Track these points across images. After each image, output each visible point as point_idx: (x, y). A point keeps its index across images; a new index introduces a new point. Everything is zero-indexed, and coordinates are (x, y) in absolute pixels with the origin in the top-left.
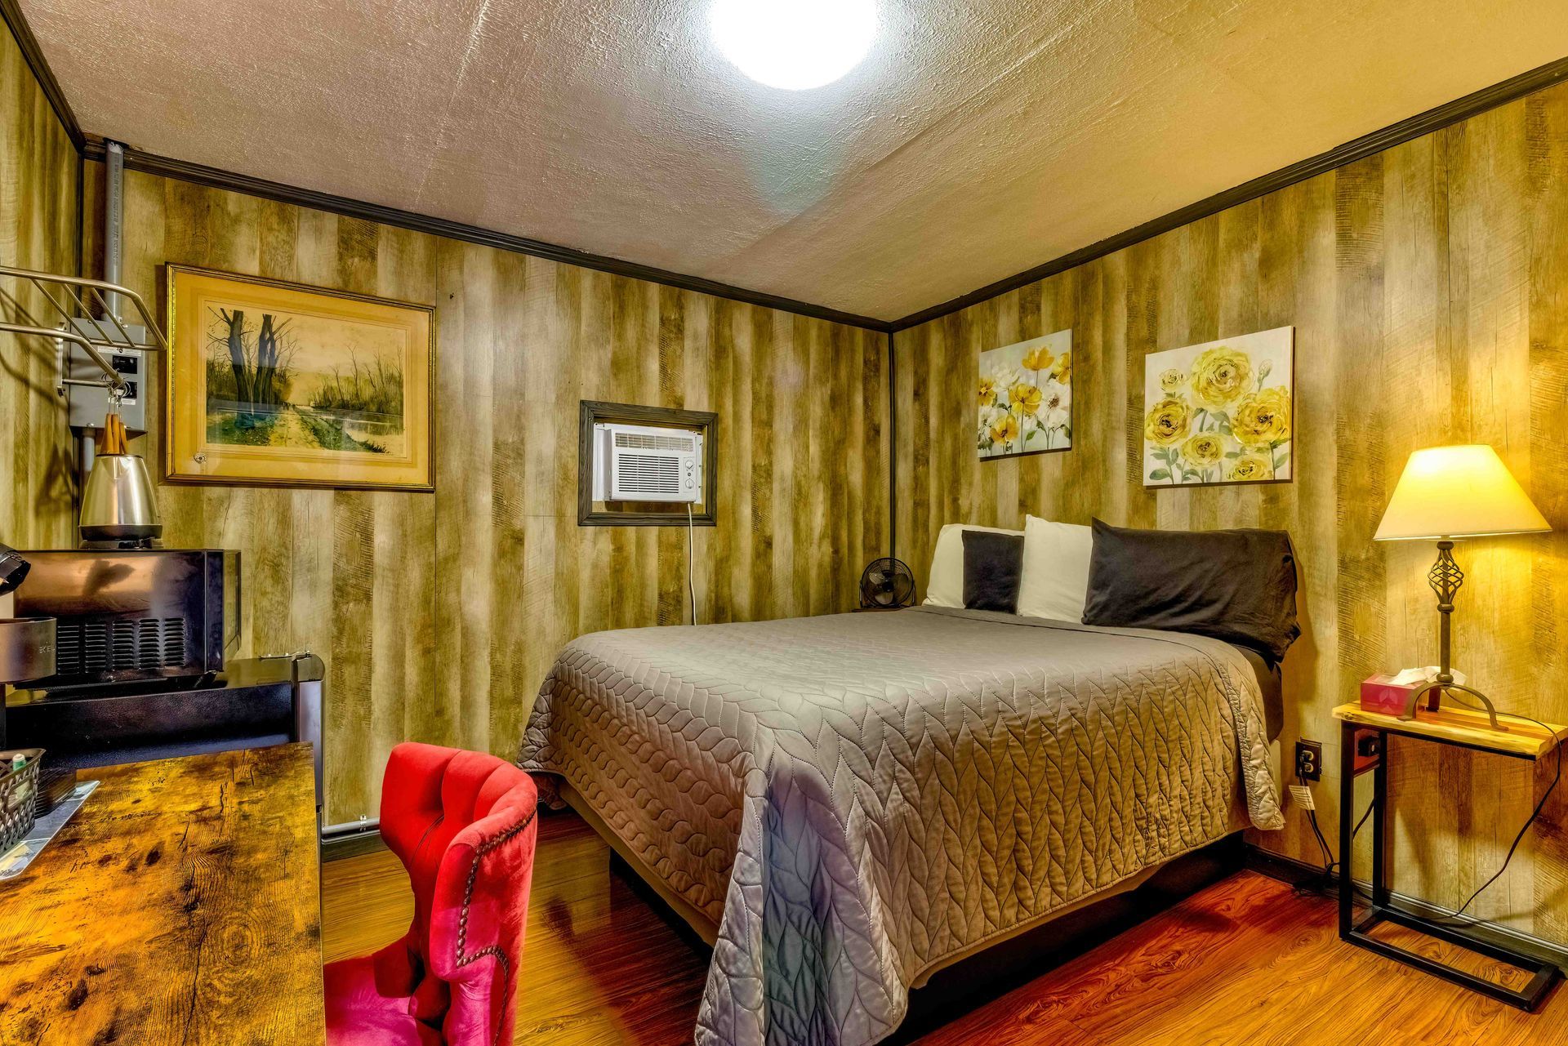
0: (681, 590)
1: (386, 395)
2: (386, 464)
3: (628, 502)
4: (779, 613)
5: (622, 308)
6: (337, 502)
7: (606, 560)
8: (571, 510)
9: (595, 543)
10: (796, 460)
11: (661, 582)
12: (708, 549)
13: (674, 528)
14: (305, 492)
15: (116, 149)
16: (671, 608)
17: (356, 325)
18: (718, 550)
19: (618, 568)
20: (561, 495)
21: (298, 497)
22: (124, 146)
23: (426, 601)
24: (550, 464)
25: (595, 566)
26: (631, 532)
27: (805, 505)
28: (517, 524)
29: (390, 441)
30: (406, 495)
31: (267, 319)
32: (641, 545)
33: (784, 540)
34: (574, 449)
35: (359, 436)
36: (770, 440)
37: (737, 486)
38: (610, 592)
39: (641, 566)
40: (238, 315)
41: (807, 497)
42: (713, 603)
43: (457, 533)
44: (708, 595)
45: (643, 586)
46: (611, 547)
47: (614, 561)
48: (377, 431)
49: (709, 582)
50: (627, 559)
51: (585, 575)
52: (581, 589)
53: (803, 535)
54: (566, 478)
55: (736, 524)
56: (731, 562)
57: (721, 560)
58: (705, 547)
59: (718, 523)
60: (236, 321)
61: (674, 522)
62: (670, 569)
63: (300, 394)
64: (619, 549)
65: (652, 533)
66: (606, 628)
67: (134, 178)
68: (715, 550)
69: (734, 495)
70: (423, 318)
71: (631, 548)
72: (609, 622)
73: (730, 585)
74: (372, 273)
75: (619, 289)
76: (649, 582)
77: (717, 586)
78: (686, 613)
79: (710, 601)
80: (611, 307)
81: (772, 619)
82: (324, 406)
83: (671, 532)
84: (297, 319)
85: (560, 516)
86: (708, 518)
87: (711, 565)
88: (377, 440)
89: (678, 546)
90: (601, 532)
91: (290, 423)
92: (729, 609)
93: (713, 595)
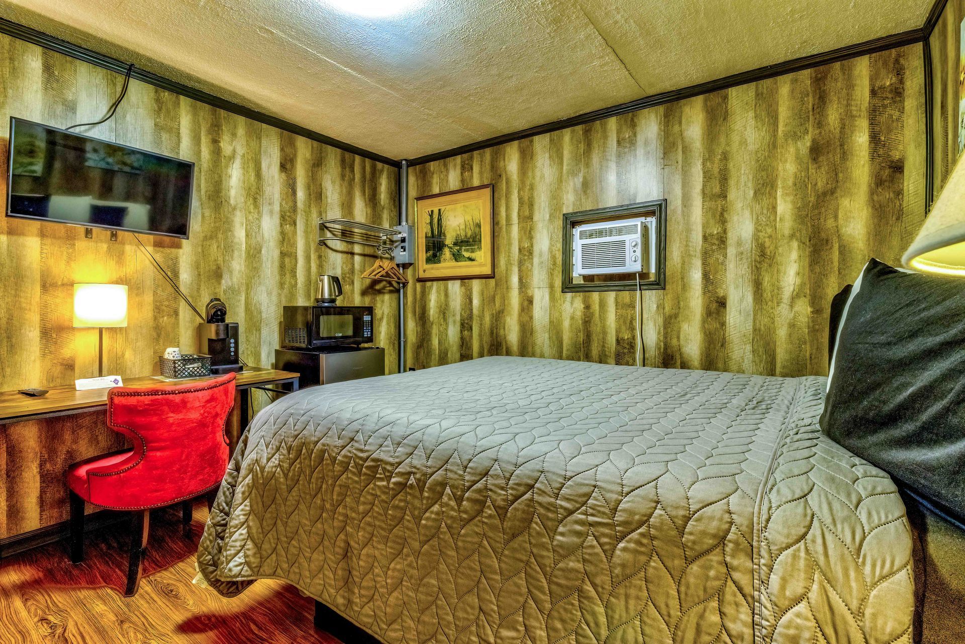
0: (634, 337)
1: (475, 233)
2: (476, 266)
3: (598, 275)
4: (733, 366)
5: (589, 145)
6: (462, 285)
7: (579, 314)
8: (558, 283)
9: (572, 304)
10: (757, 223)
11: (618, 331)
12: (658, 307)
13: (627, 292)
14: (452, 282)
15: (404, 162)
16: (626, 351)
17: (466, 204)
18: (667, 309)
19: (587, 321)
20: (552, 275)
21: (450, 283)
22: (405, 160)
23: (492, 333)
24: (546, 256)
25: (572, 318)
26: (595, 296)
27: (770, 266)
28: (530, 293)
29: (477, 255)
30: (484, 280)
31: (440, 210)
32: (603, 305)
33: (741, 300)
34: (559, 245)
35: (467, 254)
36: (724, 210)
37: (686, 257)
38: (582, 336)
39: (603, 319)
40: (432, 211)
41: (772, 258)
42: (662, 350)
43: (504, 299)
44: (657, 344)
45: (605, 332)
46: (582, 306)
47: (584, 315)
48: (473, 251)
49: (659, 333)
50: (592, 314)
51: (566, 324)
52: (564, 332)
53: (767, 295)
54: (555, 264)
55: (685, 287)
56: (680, 318)
57: (670, 317)
58: (655, 306)
59: (667, 287)
60: (431, 215)
61: (627, 288)
62: (625, 322)
63: (449, 241)
64: (587, 307)
65: (611, 296)
66: (579, 360)
67: (411, 169)
68: (664, 309)
69: (683, 263)
70: (487, 192)
71: (596, 307)
72: (581, 355)
73: (678, 338)
74: (472, 177)
75: (587, 132)
76: (609, 331)
77: (665, 337)
78: (638, 355)
79: (659, 349)
80: (582, 146)
81: (725, 371)
82: (455, 244)
83: (626, 296)
84: (448, 207)
85: (552, 287)
86: (660, 283)
87: (660, 321)
88: (473, 255)
89: (632, 306)
90: (576, 296)
91: (447, 253)
92: (678, 357)
93: (662, 344)
